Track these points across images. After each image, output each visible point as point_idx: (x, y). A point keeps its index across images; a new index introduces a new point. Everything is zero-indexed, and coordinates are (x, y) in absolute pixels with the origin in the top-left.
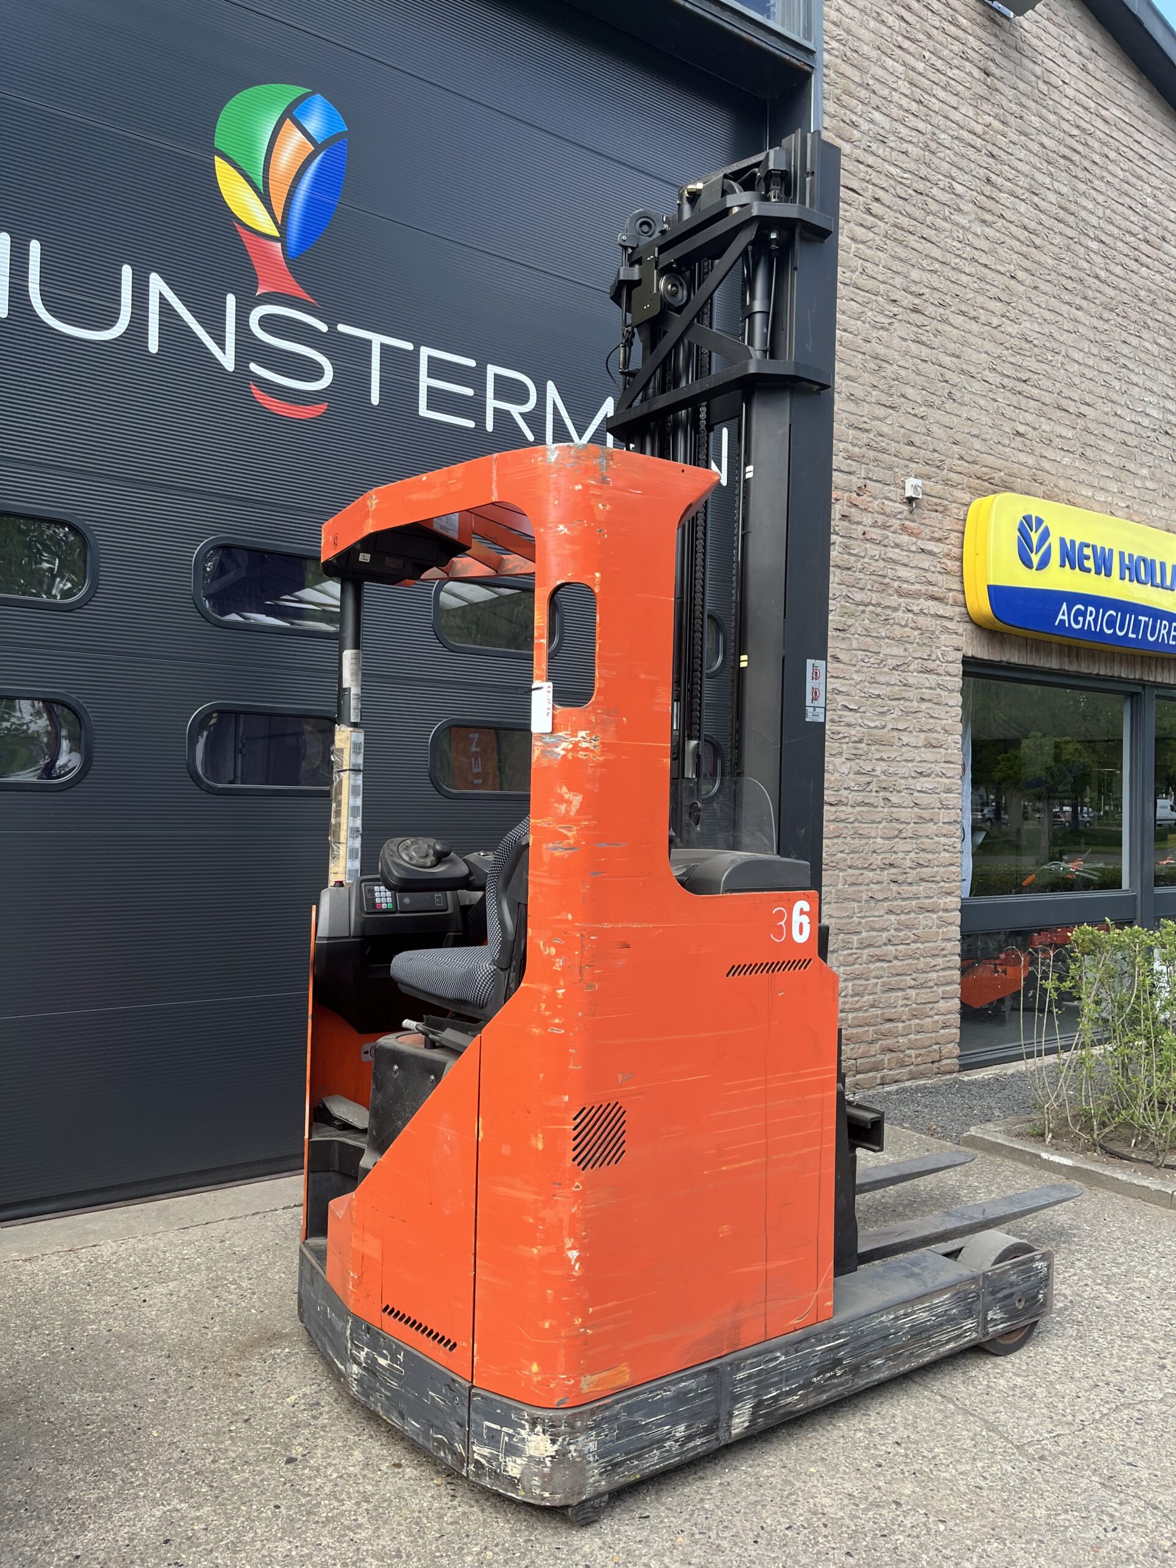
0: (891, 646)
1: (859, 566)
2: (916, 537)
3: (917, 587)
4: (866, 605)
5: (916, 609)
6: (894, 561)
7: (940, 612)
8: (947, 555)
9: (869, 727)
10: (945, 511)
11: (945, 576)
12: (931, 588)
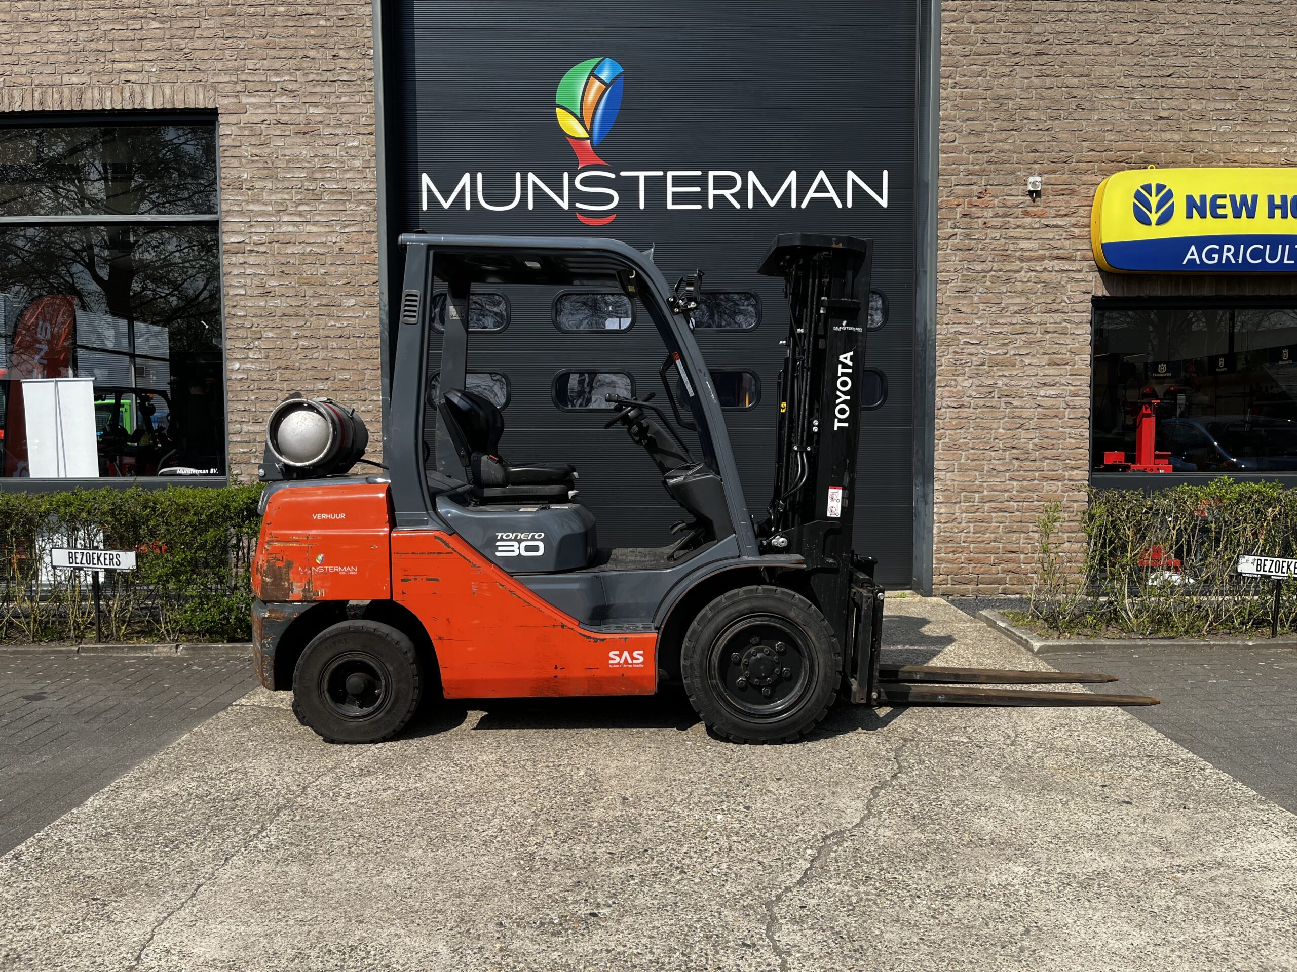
0: (1012, 297)
1: (980, 246)
2: (1039, 217)
3: (1041, 252)
4: (988, 272)
5: (1038, 268)
6: (1015, 238)
7: (1067, 267)
8: (1074, 225)
9: (990, 355)
10: (1072, 193)
11: (1071, 241)
12: (1056, 251)
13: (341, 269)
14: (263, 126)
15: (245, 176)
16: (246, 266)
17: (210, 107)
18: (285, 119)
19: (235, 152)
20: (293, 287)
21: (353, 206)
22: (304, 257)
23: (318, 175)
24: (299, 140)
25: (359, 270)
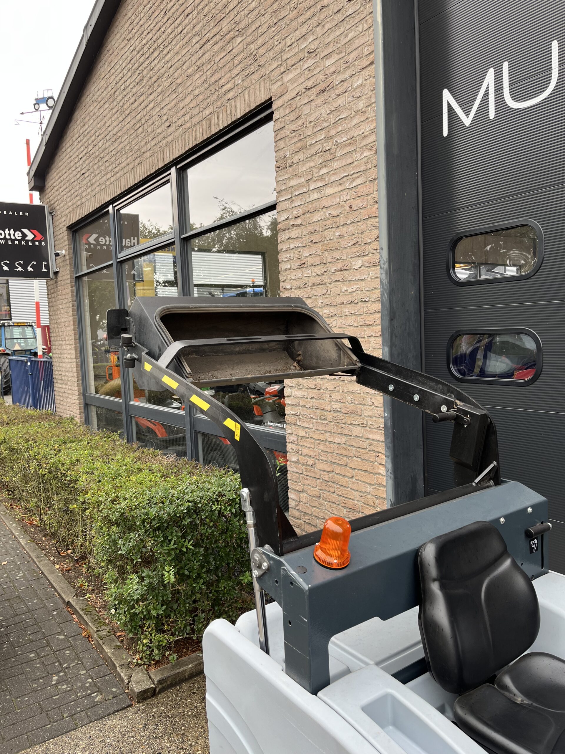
13: (351, 228)
14: (298, 98)
15: (288, 154)
16: (290, 241)
17: (267, 98)
18: (310, 83)
19: (282, 134)
20: (318, 255)
21: (358, 155)
22: (324, 223)
23: (333, 132)
24: (319, 101)
25: (364, 227)
